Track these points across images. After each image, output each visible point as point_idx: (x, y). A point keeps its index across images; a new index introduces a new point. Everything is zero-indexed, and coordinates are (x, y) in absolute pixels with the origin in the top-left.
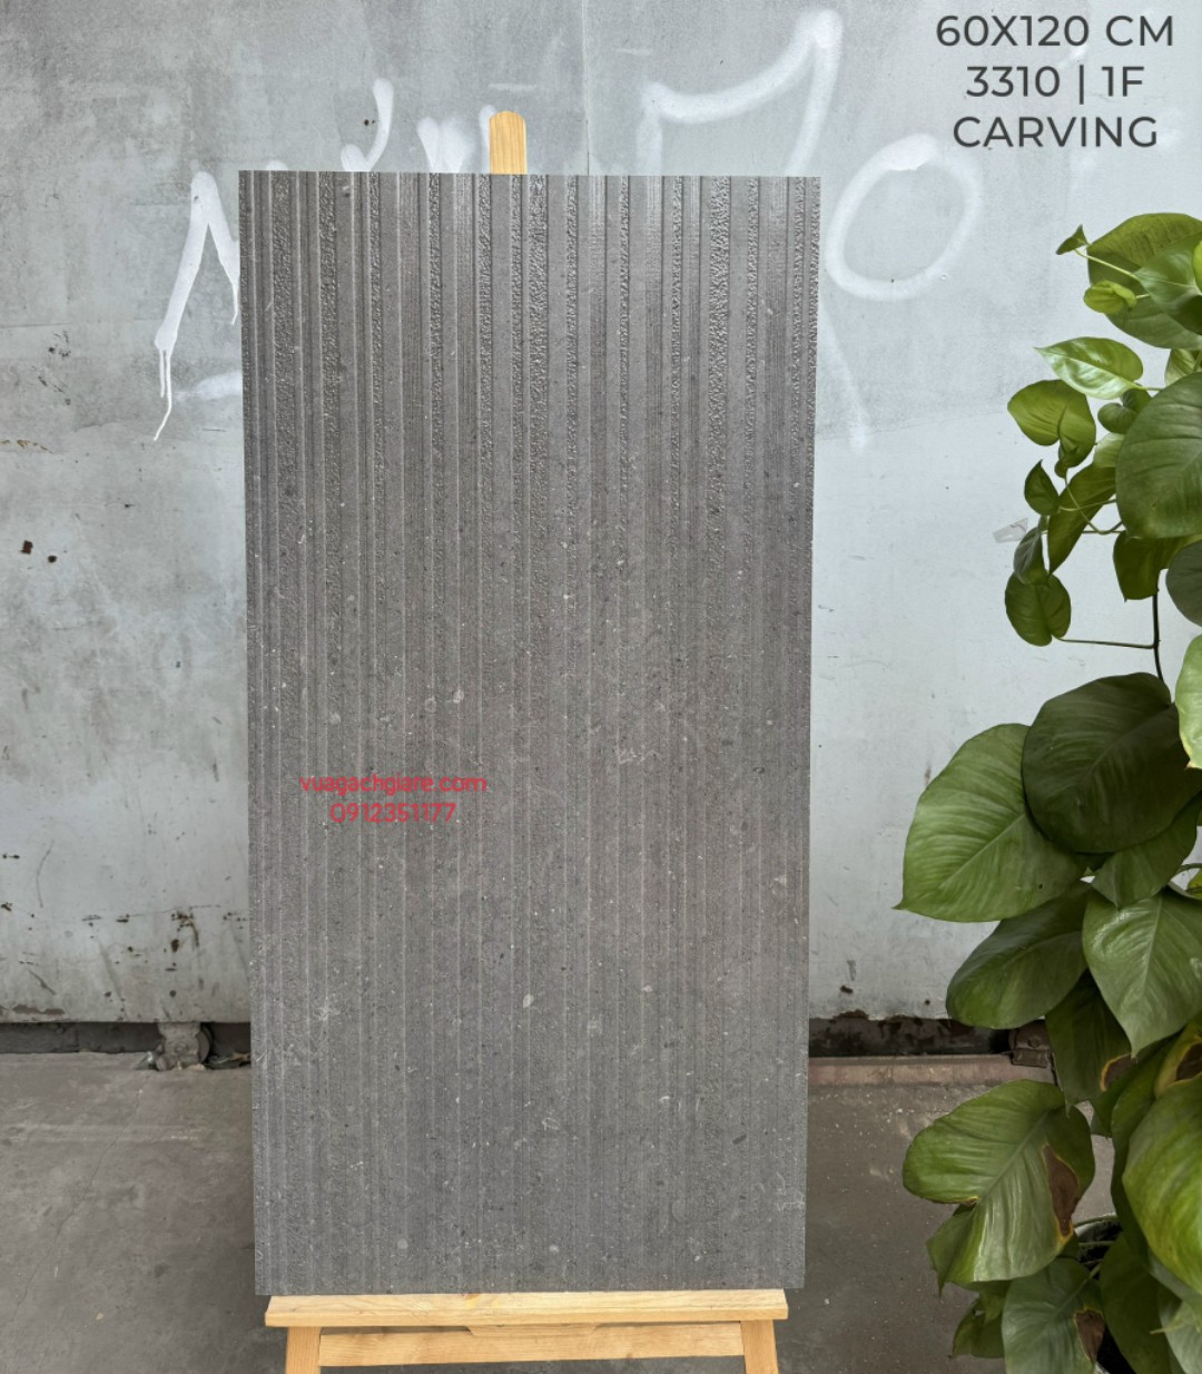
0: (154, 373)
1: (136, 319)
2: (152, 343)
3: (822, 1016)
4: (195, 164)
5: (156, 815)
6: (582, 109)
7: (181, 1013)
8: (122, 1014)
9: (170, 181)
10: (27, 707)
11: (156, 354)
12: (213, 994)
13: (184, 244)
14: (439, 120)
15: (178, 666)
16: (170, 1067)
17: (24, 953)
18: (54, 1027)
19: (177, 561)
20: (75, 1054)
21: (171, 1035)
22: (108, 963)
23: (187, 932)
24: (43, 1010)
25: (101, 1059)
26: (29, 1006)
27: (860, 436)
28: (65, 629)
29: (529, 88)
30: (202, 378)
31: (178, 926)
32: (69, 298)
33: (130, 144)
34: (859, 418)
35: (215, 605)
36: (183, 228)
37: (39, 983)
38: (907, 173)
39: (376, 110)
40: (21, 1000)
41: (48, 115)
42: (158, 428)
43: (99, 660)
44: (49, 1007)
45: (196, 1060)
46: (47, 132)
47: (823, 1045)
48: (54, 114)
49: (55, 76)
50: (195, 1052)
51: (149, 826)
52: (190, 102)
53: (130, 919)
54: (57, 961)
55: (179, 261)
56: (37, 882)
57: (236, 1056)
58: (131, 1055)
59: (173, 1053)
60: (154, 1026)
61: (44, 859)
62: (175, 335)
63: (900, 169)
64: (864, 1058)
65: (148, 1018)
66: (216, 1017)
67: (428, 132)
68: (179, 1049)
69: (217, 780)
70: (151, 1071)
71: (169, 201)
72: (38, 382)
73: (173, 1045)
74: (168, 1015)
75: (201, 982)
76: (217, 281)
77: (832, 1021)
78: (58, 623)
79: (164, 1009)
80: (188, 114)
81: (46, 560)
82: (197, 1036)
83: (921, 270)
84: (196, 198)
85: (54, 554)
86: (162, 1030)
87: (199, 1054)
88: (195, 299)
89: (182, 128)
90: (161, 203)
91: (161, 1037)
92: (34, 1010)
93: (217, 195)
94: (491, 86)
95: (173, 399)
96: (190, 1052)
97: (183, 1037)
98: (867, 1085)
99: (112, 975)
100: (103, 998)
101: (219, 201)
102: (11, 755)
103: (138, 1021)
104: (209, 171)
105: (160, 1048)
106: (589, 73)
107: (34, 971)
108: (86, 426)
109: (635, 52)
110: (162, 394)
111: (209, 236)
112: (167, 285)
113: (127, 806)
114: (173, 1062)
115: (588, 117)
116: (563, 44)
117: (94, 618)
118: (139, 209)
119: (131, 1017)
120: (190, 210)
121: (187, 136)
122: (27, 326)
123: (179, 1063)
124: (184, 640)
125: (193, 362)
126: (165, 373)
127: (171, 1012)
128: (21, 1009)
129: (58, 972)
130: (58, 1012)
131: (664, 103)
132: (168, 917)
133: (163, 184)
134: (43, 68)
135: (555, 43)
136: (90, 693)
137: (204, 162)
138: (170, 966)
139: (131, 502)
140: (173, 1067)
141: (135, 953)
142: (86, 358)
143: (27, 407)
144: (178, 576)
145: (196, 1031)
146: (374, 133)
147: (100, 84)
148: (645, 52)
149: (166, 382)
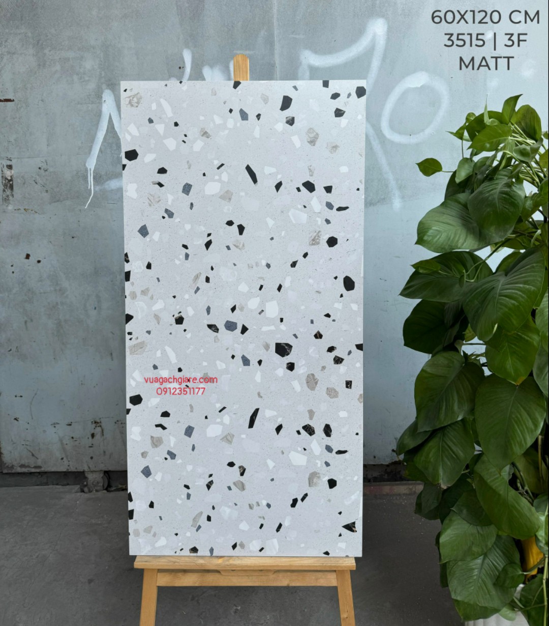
0: (85, 178)
1: (78, 154)
2: (85, 165)
3: (384, 463)
4: (104, 86)
5: (84, 376)
6: (274, 61)
7: (95, 467)
8: (69, 468)
9: (93, 93)
10: (27, 328)
11: (86, 170)
12: (110, 458)
13: (99, 121)
14: (212, 67)
15: (95, 309)
16: (90, 491)
17: (24, 440)
18: (38, 474)
19: (95, 262)
20: (47, 486)
21: (91, 477)
22: (62, 444)
23: (99, 429)
24: (32, 466)
25: (59, 488)
26: (26, 465)
27: (397, 203)
28: (45, 293)
29: (251, 53)
30: (107, 180)
31: (94, 427)
32: (48, 145)
33: (75, 78)
34: (397, 195)
35: (112, 281)
36: (99, 114)
37: (31, 454)
38: (417, 88)
39: (184, 62)
40: (23, 462)
41: (39, 65)
42: (87, 202)
43: (59, 307)
44: (36, 465)
45: (102, 488)
46: (39, 73)
47: (384, 477)
48: (42, 64)
49: (43, 48)
50: (102, 485)
51: (82, 381)
52: (102, 59)
53: (73, 424)
54: (39, 444)
55: (97, 129)
56: (31, 408)
57: (120, 486)
58: (73, 486)
59: (92, 485)
60: (83, 472)
61: (34, 397)
62: (95, 161)
63: (413, 87)
64: (402, 482)
65: (80, 469)
66: (111, 468)
67: (206, 71)
68: (94, 483)
69: (112, 360)
70: (82, 493)
71: (93, 103)
72: (34, 183)
73: (92, 481)
74: (89, 468)
75: (104, 452)
76: (114, 137)
77: (388, 466)
78: (41, 290)
79: (88, 465)
80: (101, 65)
81: (36, 262)
82: (102, 477)
83: (423, 130)
84: (105, 101)
85: (39, 259)
86: (86, 475)
87: (103, 485)
88: (104, 146)
89: (98, 70)
90: (89, 103)
91: (86, 478)
92: (29, 466)
93: (114, 100)
94: (234, 52)
95: (94, 190)
96: (99, 485)
97: (96, 478)
98: (404, 494)
99: (64, 449)
100: (60, 460)
101: (115, 103)
102: (19, 350)
103: (76, 471)
104: (110, 89)
105: (85, 483)
106: (277, 46)
107: (29, 449)
108: (55, 202)
109: (297, 36)
110: (89, 188)
111: (110, 118)
112: (92, 139)
113: (71, 372)
114: (91, 489)
115: (277, 65)
116: (266, 33)
117: (58, 288)
118: (79, 106)
119: (73, 469)
120: (102, 106)
121: (101, 74)
122: (29, 158)
123: (94, 490)
124: (98, 297)
125: (103, 173)
126: (90, 178)
127: (91, 466)
128: (22, 466)
129: (39, 449)
130: (40, 467)
131: (310, 59)
132: (90, 423)
133: (90, 95)
134: (37, 45)
135: (263, 33)
136: (55, 321)
137: (108, 85)
138: (91, 445)
139: (75, 236)
140: (91, 492)
141: (75, 439)
142: (55, 172)
143: (28, 194)
144: (95, 269)
145: (102, 475)
146: (183, 73)
147: (63, 52)
148: (302, 36)
149: (91, 182)
